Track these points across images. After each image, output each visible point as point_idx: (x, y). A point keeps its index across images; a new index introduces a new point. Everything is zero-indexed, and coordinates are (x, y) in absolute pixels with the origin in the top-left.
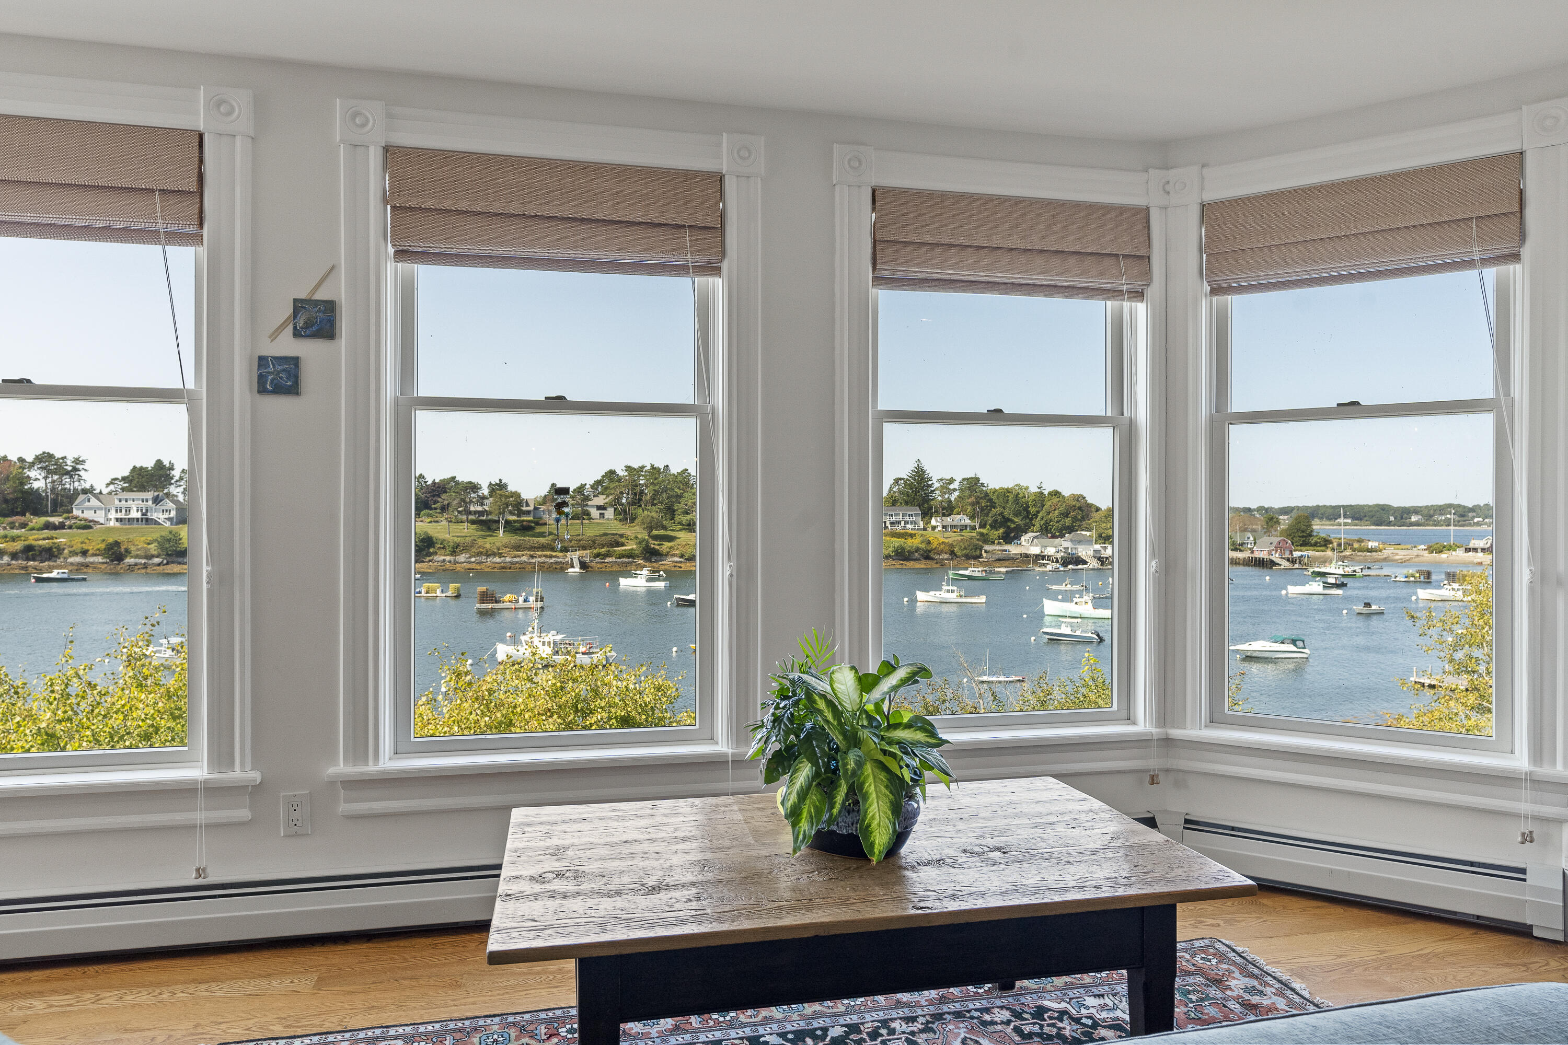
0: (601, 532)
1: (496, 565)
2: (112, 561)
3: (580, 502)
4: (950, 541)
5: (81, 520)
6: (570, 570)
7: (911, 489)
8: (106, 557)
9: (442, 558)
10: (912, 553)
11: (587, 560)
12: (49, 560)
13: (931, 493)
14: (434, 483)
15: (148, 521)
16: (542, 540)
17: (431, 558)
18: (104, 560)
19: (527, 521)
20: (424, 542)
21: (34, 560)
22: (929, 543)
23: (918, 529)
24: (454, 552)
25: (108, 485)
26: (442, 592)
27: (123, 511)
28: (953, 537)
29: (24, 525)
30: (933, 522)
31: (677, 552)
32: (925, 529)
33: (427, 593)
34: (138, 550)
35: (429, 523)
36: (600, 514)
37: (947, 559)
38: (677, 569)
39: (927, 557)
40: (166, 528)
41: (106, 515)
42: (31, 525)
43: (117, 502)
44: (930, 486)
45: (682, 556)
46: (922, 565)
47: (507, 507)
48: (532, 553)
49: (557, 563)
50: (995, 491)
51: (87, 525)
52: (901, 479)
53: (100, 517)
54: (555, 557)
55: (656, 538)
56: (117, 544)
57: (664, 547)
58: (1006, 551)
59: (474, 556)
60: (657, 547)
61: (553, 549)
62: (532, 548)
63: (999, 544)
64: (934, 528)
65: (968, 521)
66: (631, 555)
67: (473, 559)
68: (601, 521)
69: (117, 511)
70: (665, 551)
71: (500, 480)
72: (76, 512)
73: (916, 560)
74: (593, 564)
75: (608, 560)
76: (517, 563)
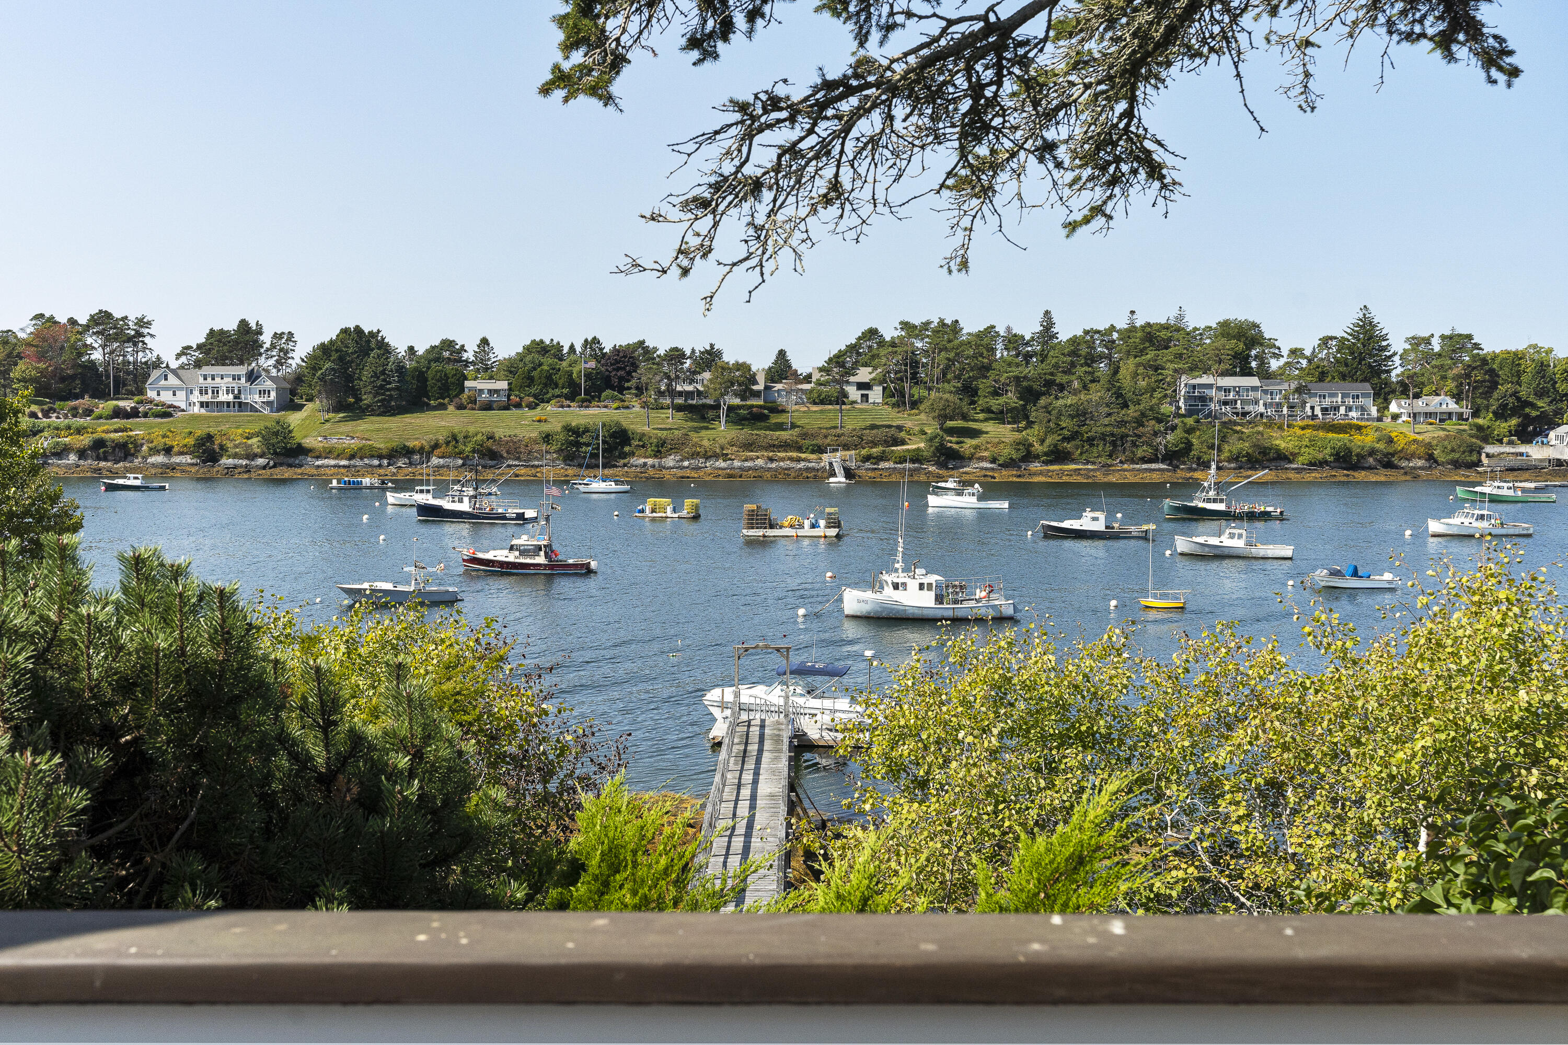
0: (868, 423)
1: (720, 472)
2: (204, 462)
3: (837, 377)
4: (1426, 437)
5: (157, 405)
6: (832, 480)
7: (1352, 353)
8: (198, 457)
9: (642, 461)
10: (1363, 457)
11: (853, 465)
12: (125, 459)
13: (1385, 360)
14: (616, 351)
15: (242, 406)
16: (785, 435)
17: (626, 461)
18: (194, 461)
19: (757, 406)
20: (616, 438)
21: (106, 459)
22: (1390, 441)
23: (1368, 420)
24: (659, 451)
25: (178, 356)
26: (674, 511)
27: (210, 392)
28: (1429, 433)
29: (88, 412)
30: (1394, 407)
31: (986, 454)
32: (1380, 419)
33: (653, 511)
34: (236, 446)
35: (617, 409)
36: (862, 395)
37: (1420, 468)
38: (989, 479)
39: (1387, 463)
40: (265, 416)
41: (187, 398)
42: (97, 412)
43: (201, 379)
44: (1385, 349)
45: (994, 461)
46: (1381, 476)
47: (732, 384)
48: (771, 454)
49: (808, 469)
50: (1495, 356)
51: (166, 412)
52: (1332, 338)
53: (180, 400)
54: (804, 460)
55: (951, 431)
56: (209, 437)
57: (966, 446)
58: (1521, 454)
59: (688, 459)
60: (955, 446)
61: (800, 449)
62: (771, 447)
63: (1510, 443)
64: (1395, 417)
65: (1452, 406)
66: (917, 458)
67: (686, 463)
68: (864, 406)
69: (201, 393)
70: (967, 452)
71: (712, 346)
72: (151, 394)
73: (1370, 468)
74: (862, 472)
75: (883, 465)
76: (750, 469)
